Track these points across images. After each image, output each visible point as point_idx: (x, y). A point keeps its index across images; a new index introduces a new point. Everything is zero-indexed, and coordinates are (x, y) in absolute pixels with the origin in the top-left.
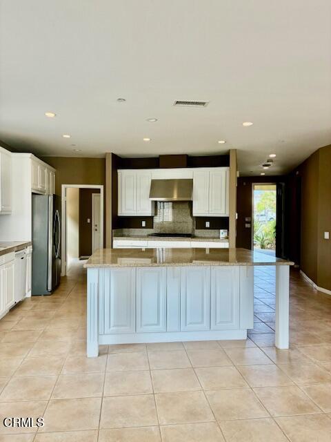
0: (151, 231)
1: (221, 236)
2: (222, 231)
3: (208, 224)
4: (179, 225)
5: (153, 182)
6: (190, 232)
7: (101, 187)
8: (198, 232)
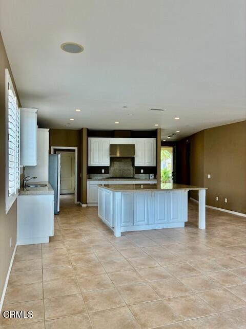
0: (108, 175)
1: (151, 178)
2: (151, 175)
3: (142, 171)
4: (125, 172)
5: (111, 145)
6: (132, 176)
7: (76, 149)
8: (136, 176)
